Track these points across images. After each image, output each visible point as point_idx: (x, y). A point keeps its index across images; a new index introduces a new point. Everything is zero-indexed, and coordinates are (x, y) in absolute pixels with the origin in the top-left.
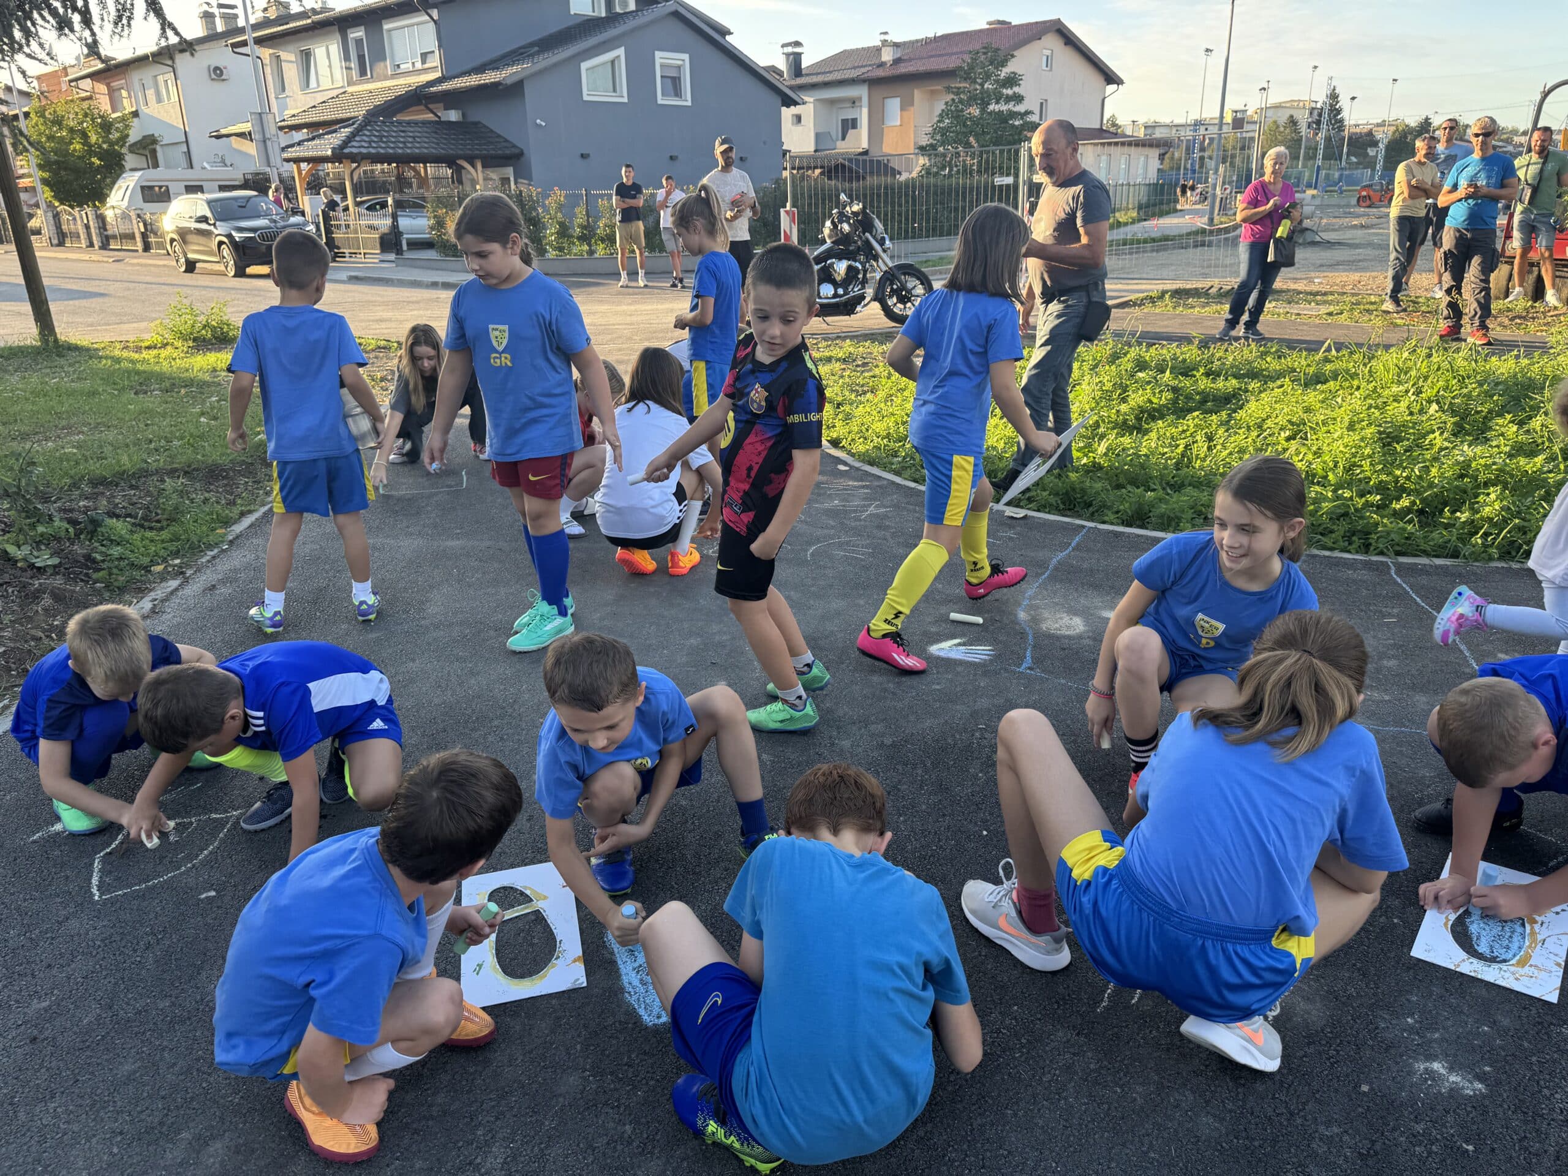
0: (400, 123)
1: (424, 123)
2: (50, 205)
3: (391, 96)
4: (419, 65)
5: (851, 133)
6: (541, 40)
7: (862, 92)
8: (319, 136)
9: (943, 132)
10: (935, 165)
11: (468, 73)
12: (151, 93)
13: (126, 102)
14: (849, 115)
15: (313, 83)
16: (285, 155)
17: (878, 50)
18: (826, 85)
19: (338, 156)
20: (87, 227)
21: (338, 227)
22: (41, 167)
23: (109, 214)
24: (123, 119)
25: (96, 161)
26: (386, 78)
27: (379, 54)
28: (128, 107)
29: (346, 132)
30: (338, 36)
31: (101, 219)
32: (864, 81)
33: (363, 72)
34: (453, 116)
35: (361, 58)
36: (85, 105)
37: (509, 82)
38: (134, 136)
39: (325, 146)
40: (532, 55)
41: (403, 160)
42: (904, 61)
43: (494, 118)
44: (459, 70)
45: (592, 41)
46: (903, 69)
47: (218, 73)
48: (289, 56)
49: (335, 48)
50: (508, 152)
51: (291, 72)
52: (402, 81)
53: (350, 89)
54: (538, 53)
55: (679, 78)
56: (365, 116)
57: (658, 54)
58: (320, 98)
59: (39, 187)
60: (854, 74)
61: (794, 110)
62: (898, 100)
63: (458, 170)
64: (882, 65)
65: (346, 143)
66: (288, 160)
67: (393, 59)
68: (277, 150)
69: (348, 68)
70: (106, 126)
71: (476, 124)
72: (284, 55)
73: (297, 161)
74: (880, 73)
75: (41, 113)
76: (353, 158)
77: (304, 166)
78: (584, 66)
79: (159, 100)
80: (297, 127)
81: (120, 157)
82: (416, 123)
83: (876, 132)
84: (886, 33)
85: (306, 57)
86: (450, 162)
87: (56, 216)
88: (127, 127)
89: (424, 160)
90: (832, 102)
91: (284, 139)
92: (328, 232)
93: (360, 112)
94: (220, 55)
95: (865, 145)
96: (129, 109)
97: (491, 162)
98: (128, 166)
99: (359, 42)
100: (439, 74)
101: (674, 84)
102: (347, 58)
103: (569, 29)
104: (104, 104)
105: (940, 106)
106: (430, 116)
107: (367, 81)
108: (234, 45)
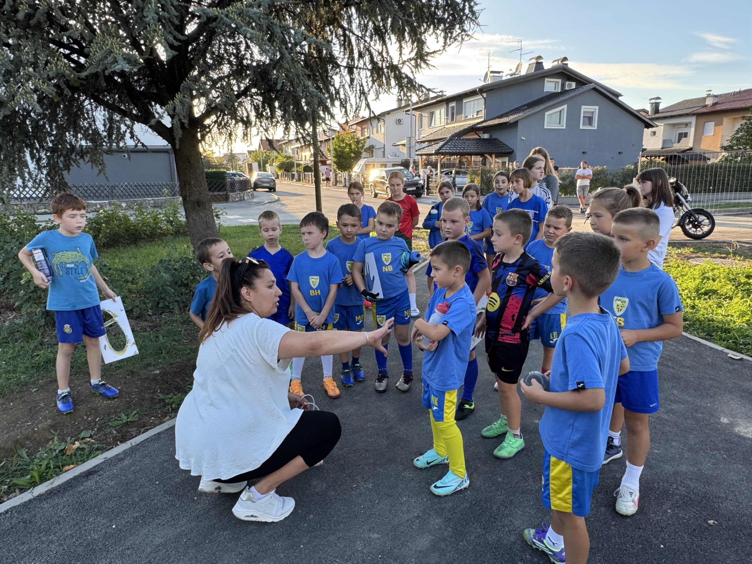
0: (463, 139)
1: (473, 139)
2: (335, 171)
3: (462, 129)
4: (475, 116)
5: (683, 139)
6: (529, 103)
7: (693, 120)
8: (431, 146)
9: (738, 139)
10: (731, 156)
11: (495, 118)
12: (375, 130)
13: (366, 133)
14: (684, 131)
15: (433, 124)
16: (417, 153)
17: (705, 99)
18: (672, 117)
19: (437, 153)
20: (345, 179)
21: (432, 181)
22: (334, 157)
23: (353, 174)
24: (364, 139)
25: (353, 155)
26: (461, 122)
27: (460, 112)
28: (367, 135)
29: (441, 143)
30: (445, 106)
31: (350, 176)
32: (694, 114)
33: (452, 119)
34: (486, 136)
35: (453, 114)
36: (352, 134)
37: (512, 122)
38: (366, 146)
39: (433, 149)
40: (524, 110)
41: (462, 154)
42: (719, 104)
43: (503, 137)
44: (492, 117)
45: (552, 103)
46: (718, 108)
47: (399, 121)
48: (426, 114)
49: (443, 111)
50: (507, 151)
51: (425, 121)
52: (467, 123)
53: (446, 126)
54: (526, 109)
55: (592, 117)
56: (450, 138)
57: (583, 107)
58: (435, 130)
59: (333, 164)
60: (689, 111)
61: (651, 130)
62: (713, 123)
63: (485, 158)
64: (706, 106)
65: (440, 148)
66: (418, 155)
67: (465, 113)
68: (414, 151)
69: (447, 119)
70: (358, 142)
71: (495, 139)
72: (424, 114)
73: (421, 155)
74: (704, 110)
75: (338, 138)
76: (442, 154)
77: (424, 157)
78: (547, 113)
79: (377, 132)
80: (424, 142)
81: (361, 153)
82: (470, 139)
83: (698, 139)
84: (710, 91)
85: (432, 114)
86: (482, 155)
87: (336, 175)
88: (365, 142)
89: (471, 154)
90: (674, 125)
91: (418, 146)
92: (428, 184)
93: (448, 136)
94: (401, 115)
95: (691, 145)
96: (367, 136)
97: (499, 155)
98: (363, 156)
99: (453, 108)
100: (483, 119)
101: (590, 120)
102: (447, 115)
103: (542, 98)
104: (359, 134)
105: (738, 126)
106: (476, 137)
107: (454, 123)
108: (406, 111)
